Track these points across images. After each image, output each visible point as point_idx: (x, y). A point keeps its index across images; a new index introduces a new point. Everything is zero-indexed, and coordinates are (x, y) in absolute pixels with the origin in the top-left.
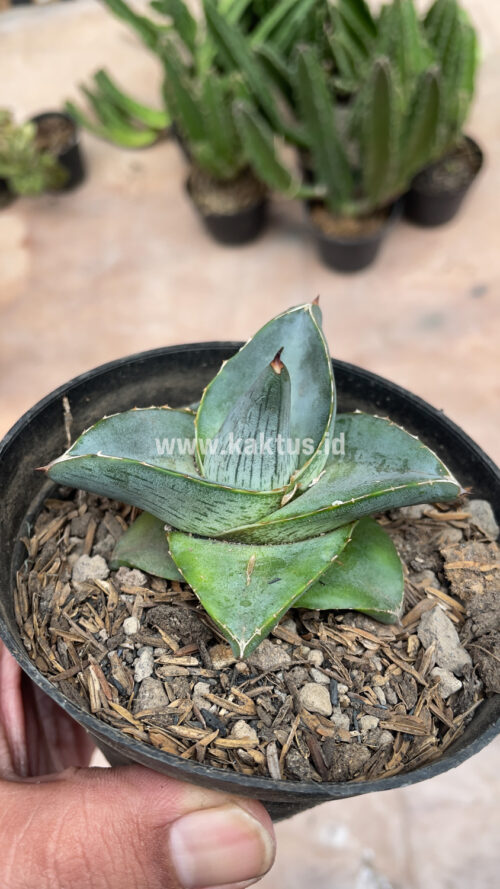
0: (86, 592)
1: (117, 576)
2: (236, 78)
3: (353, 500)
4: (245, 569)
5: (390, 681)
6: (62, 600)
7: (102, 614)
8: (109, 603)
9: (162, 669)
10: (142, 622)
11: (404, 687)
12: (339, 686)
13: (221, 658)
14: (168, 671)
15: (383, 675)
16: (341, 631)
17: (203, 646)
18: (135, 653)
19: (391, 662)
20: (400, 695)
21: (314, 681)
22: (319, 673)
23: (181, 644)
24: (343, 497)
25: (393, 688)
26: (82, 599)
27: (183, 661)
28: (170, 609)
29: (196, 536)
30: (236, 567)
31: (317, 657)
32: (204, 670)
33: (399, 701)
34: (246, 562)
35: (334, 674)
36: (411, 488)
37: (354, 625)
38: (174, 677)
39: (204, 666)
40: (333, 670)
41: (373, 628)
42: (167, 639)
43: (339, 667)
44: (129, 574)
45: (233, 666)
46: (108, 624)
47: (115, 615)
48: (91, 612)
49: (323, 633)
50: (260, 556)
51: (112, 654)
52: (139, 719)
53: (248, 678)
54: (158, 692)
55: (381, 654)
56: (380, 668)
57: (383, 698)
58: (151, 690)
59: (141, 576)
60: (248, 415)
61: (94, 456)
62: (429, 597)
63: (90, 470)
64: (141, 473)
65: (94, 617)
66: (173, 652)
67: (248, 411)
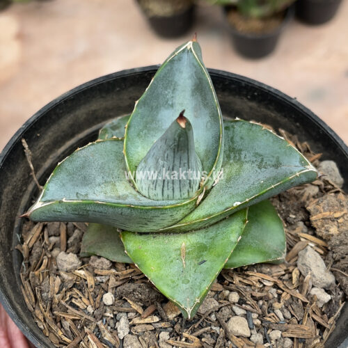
0: (71, 280)
1: (90, 263)
3: (247, 200)
4: (180, 255)
5: (284, 304)
6: (57, 290)
7: (86, 295)
8: (89, 286)
9: (135, 328)
10: (115, 294)
11: (294, 306)
12: (253, 314)
13: (172, 312)
14: (139, 329)
15: (279, 302)
16: (248, 276)
17: (159, 306)
18: (116, 319)
19: (283, 291)
20: (292, 312)
21: (236, 315)
22: (238, 308)
23: (144, 308)
24: (240, 199)
25: (287, 307)
26: (70, 285)
27: (148, 320)
28: (133, 286)
29: (141, 234)
30: (174, 255)
31: (235, 297)
32: (164, 323)
33: (293, 316)
34: (179, 249)
35: (248, 307)
36: (285, 182)
37: (255, 271)
38: (144, 332)
39: (162, 320)
40: (247, 304)
41: (268, 270)
42: (135, 307)
43: (251, 301)
44: (99, 260)
46: (92, 300)
47: (95, 293)
48: (78, 295)
49: (237, 279)
50: (188, 243)
51: (99, 323)
53: (193, 323)
54: (136, 345)
55: (276, 286)
56: (276, 296)
57: (281, 317)
58: (131, 344)
59: (107, 262)
60: (166, 155)
61: (60, 202)
62: (302, 239)
63: (60, 212)
64: (97, 209)
65: (81, 298)
66: (140, 315)
67: (165, 152)
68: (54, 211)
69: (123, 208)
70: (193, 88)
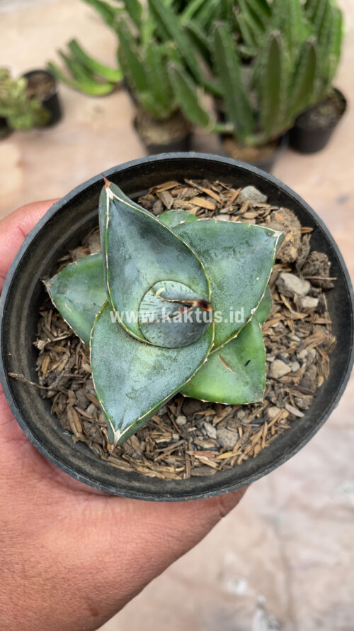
2: (170, 45)
4: (224, 367)
30: (220, 371)
34: (220, 363)
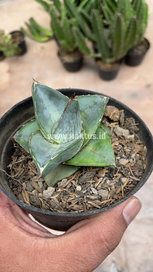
1: (59, 186)
4: (94, 152)
9: (98, 187)
10: (80, 185)
12: (122, 156)
14: (100, 186)
18: (88, 191)
20: (130, 147)
21: (119, 160)
22: (118, 158)
24: (101, 118)
25: (128, 147)
27: (100, 181)
32: (105, 178)
34: (91, 151)
35: (119, 155)
38: (102, 186)
42: (91, 182)
44: (61, 182)
45: (106, 173)
52: (109, 198)
54: (104, 191)
58: (103, 192)
59: (65, 180)
60: (73, 117)
61: (51, 160)
62: (111, 126)
63: (53, 165)
64: (65, 153)
65: (70, 197)
66: (95, 183)
67: (72, 116)
68: (51, 166)
69: (72, 146)
70: (49, 97)
